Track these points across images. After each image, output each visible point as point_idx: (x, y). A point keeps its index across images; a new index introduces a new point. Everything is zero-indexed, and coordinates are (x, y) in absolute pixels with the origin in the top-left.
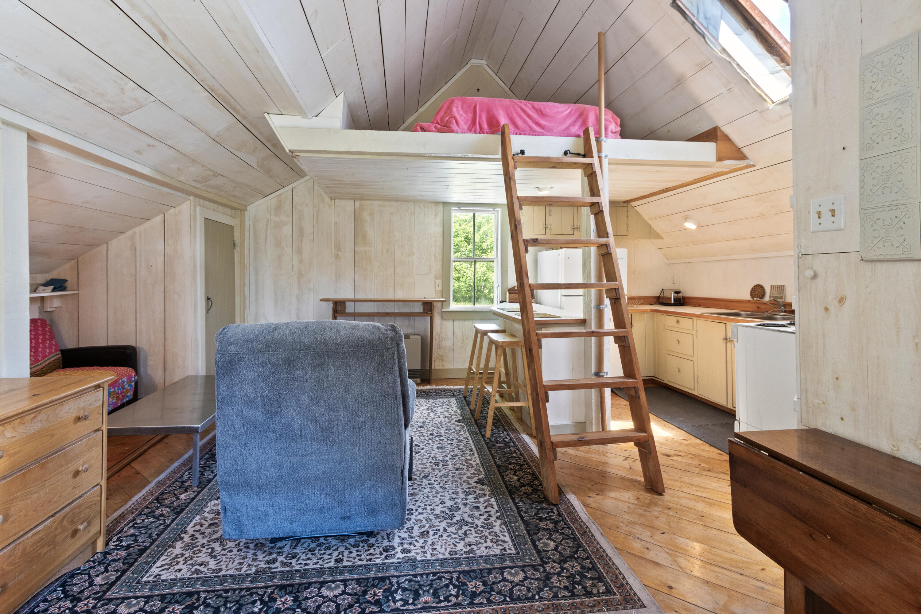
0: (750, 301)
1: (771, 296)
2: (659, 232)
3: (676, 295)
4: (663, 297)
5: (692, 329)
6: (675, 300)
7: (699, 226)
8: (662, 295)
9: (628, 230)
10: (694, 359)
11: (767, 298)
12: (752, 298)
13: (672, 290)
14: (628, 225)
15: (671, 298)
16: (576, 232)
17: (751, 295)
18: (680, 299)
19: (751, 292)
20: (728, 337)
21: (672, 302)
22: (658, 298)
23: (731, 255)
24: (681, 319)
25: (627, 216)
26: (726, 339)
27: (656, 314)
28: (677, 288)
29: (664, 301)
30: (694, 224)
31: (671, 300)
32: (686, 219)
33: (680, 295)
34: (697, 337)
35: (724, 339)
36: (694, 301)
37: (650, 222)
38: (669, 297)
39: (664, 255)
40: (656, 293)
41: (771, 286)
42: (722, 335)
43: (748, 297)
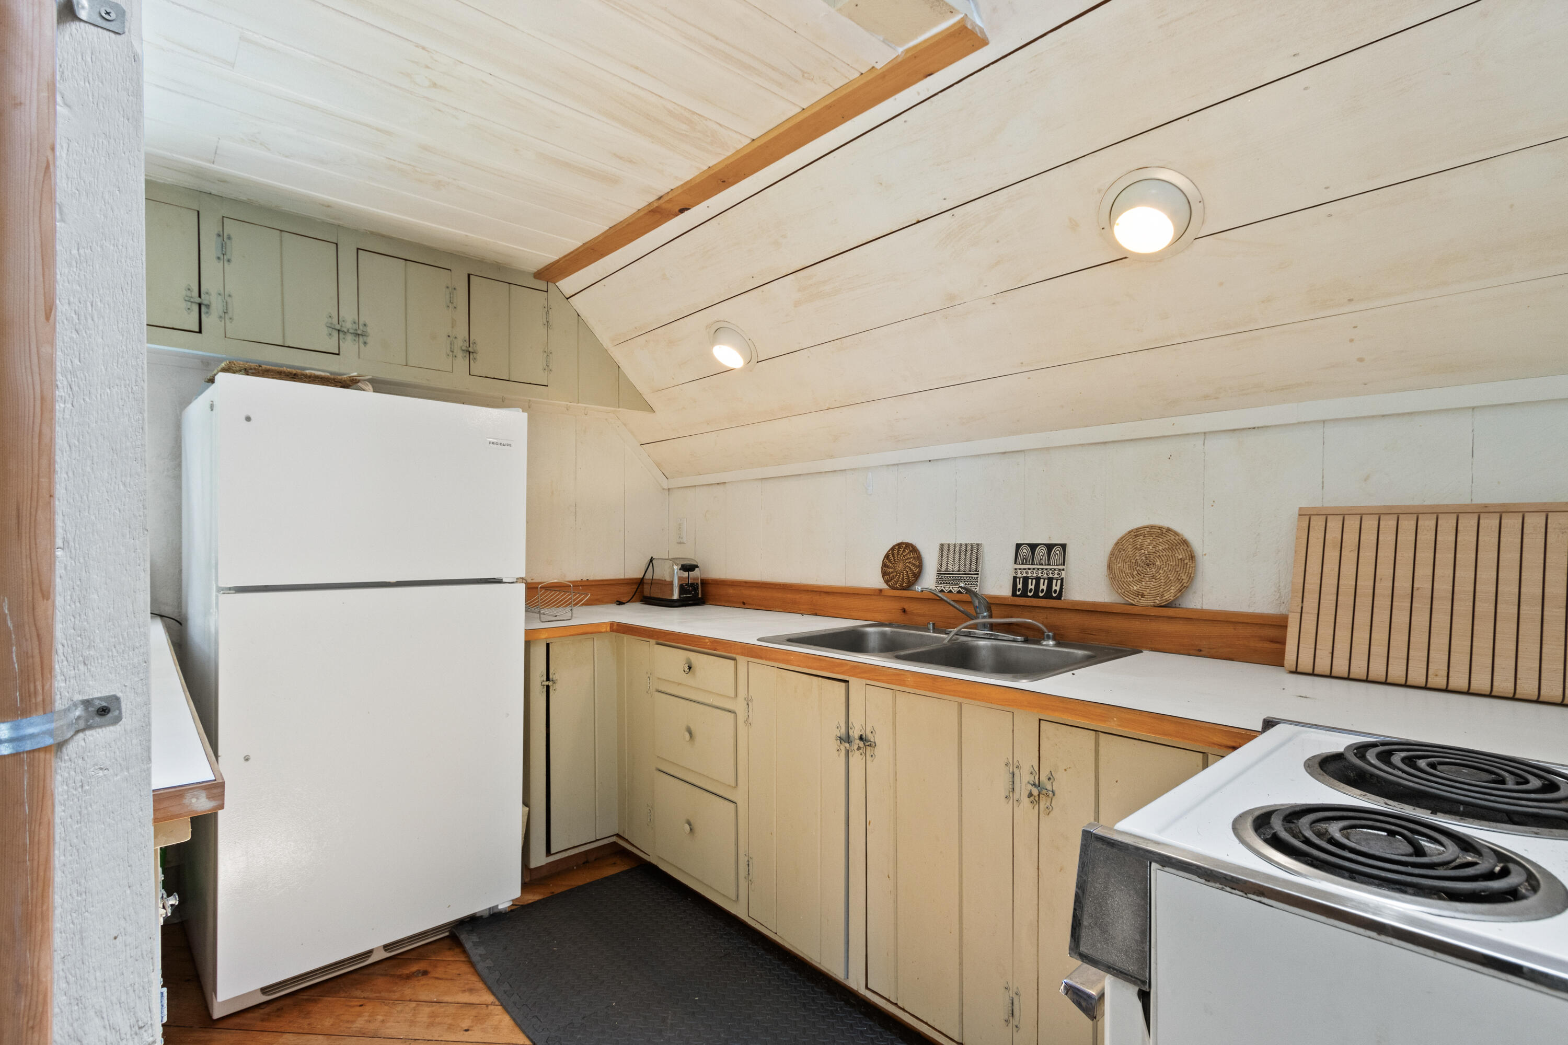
0: (881, 591)
1: (942, 576)
2: (642, 388)
3: (686, 574)
4: (653, 582)
5: (733, 695)
6: (682, 589)
7: (754, 360)
8: (649, 576)
9: (547, 368)
10: (739, 796)
11: (929, 581)
12: (887, 582)
13: (674, 560)
14: (548, 354)
15: (671, 583)
16: (349, 345)
17: (884, 574)
18: (694, 586)
19: (884, 565)
20: (855, 733)
21: (676, 596)
22: (640, 583)
23: (832, 457)
24: (698, 660)
25: (547, 324)
26: (846, 739)
27: (626, 638)
28: (689, 555)
29: (656, 593)
30: (741, 352)
31: (672, 590)
32: (718, 332)
33: (695, 574)
34: (747, 722)
35: (841, 739)
36: (731, 591)
37: (618, 354)
38: (668, 579)
39: (658, 465)
40: (635, 572)
41: (942, 546)
42: (834, 725)
43: (875, 580)
